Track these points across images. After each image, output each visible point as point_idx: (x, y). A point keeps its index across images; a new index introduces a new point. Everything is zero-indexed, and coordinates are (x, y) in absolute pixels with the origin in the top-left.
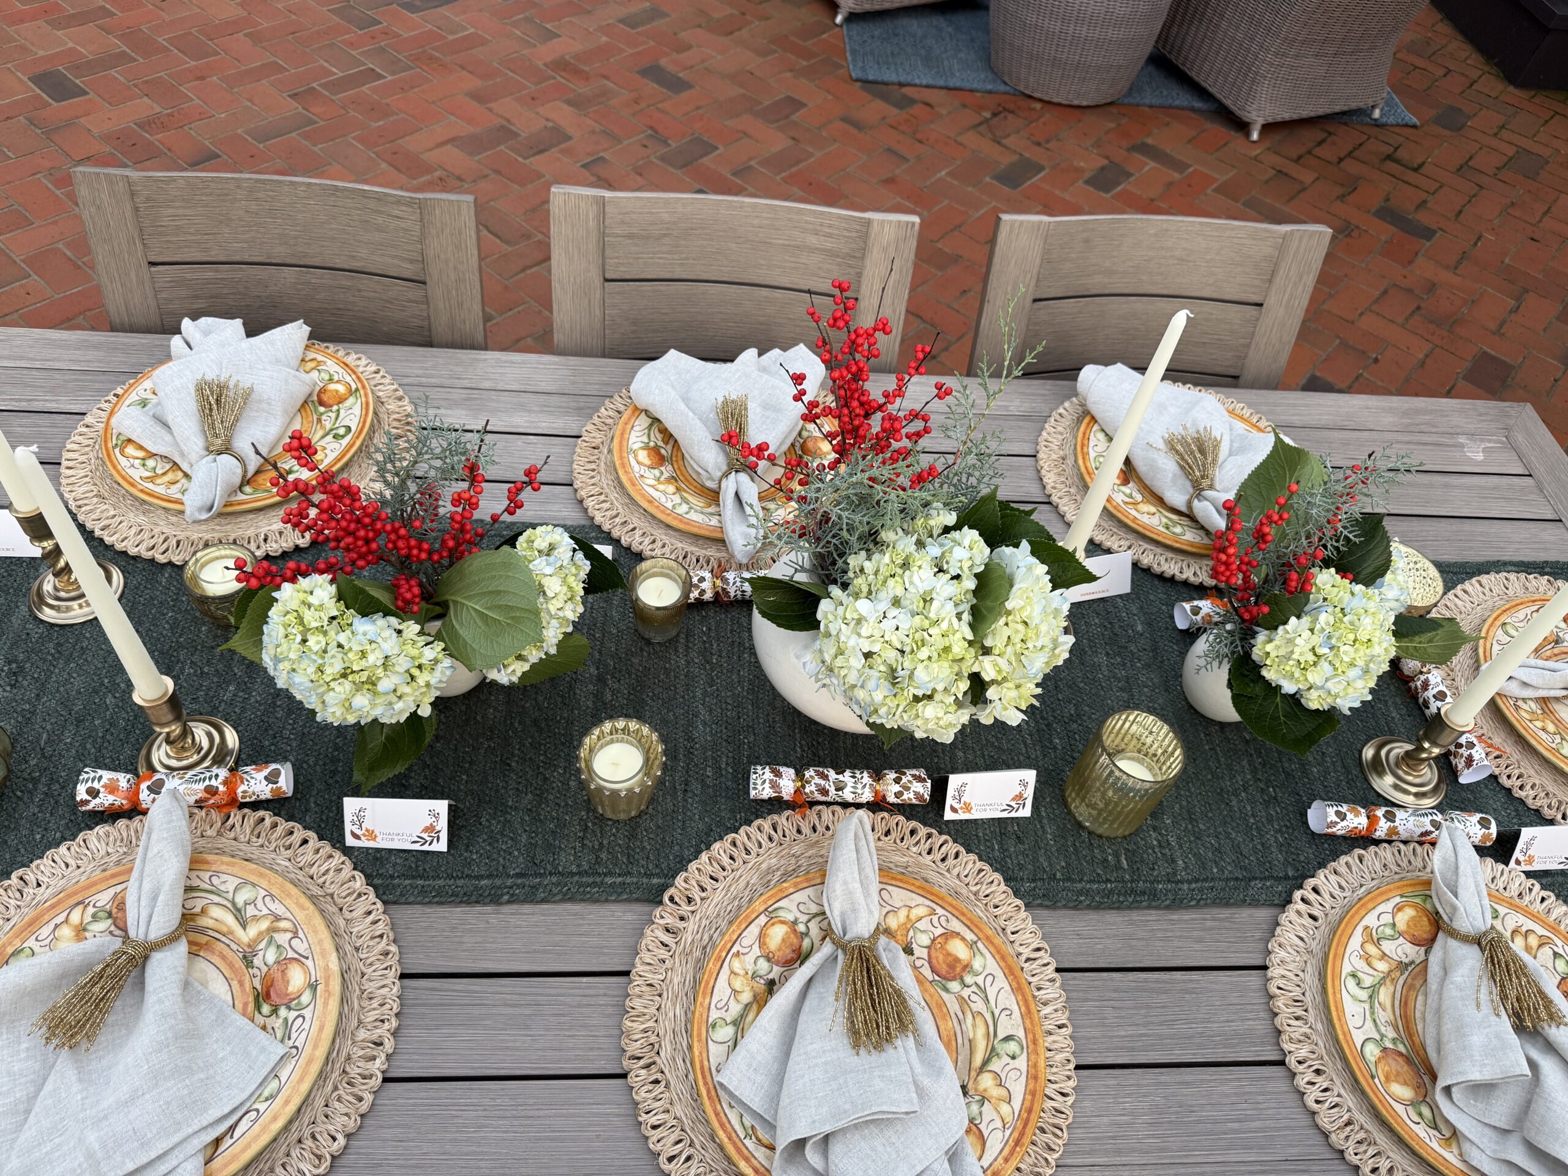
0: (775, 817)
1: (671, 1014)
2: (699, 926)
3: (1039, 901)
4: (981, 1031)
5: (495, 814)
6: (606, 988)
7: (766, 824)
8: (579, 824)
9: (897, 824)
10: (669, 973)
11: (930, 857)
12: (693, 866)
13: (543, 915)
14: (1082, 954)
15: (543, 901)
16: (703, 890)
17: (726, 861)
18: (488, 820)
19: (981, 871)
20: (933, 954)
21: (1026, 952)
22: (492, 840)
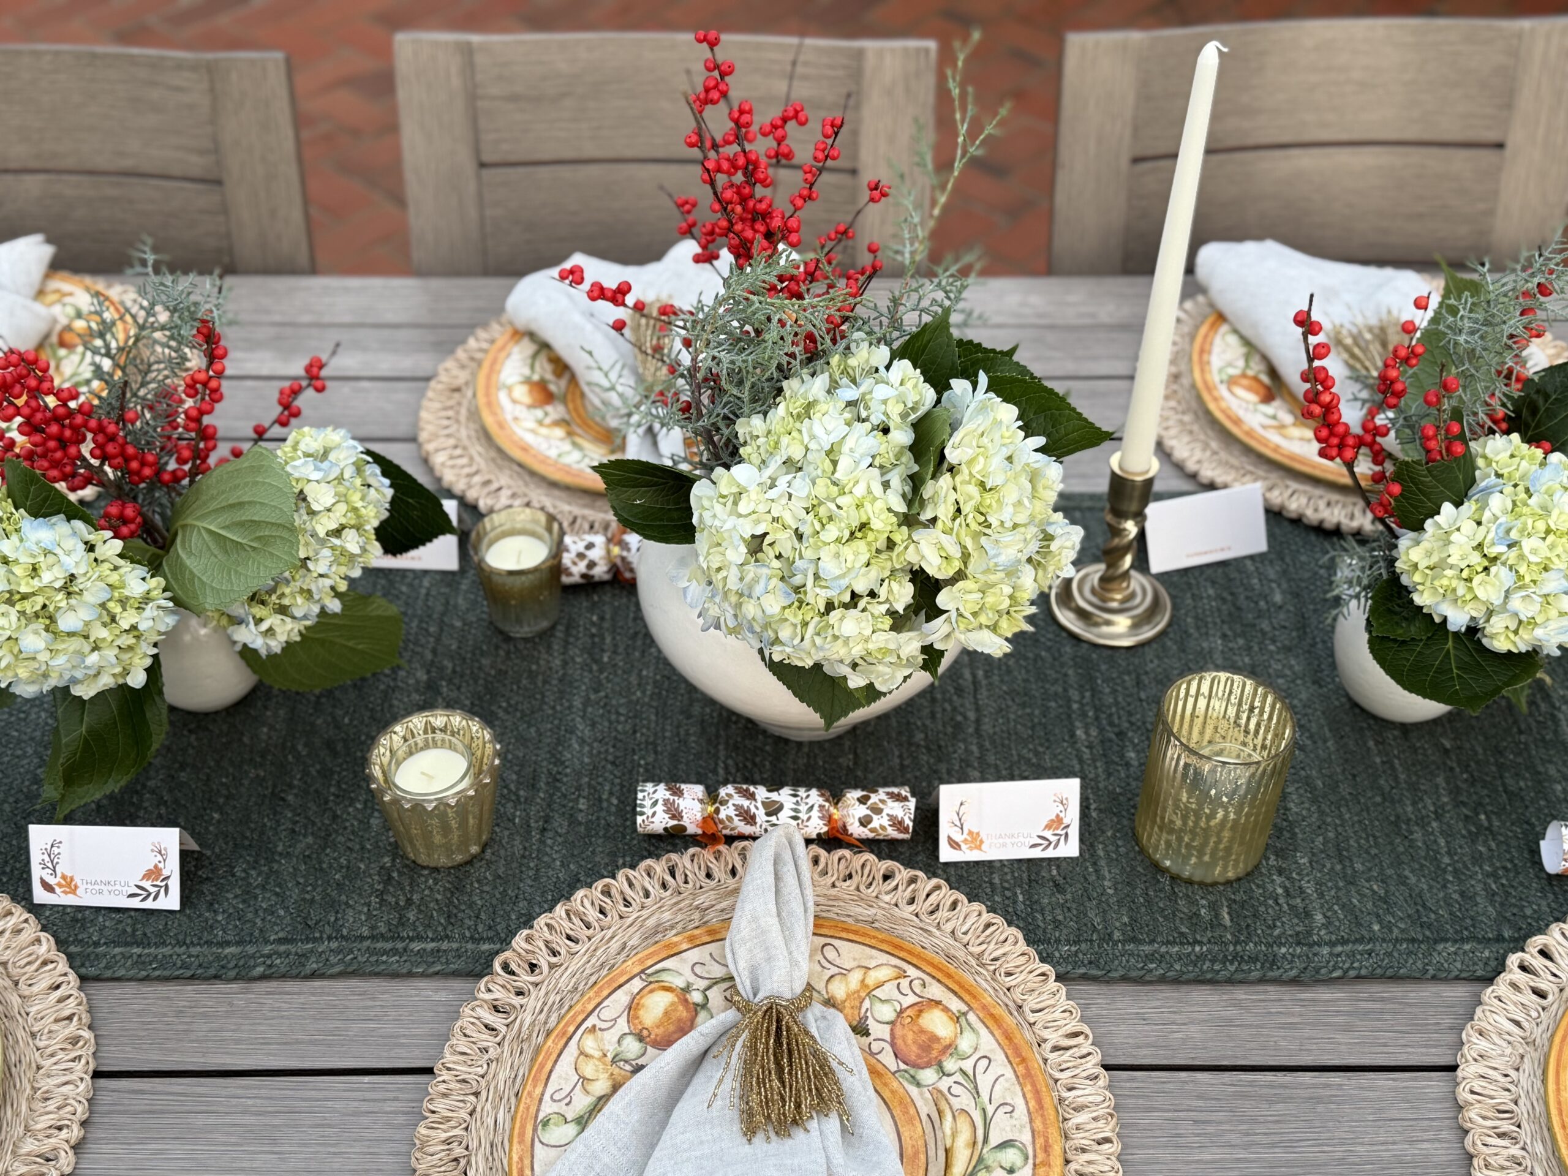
0: (674, 856)
1: (490, 1121)
2: (544, 1003)
3: (1082, 970)
4: (964, 1136)
5: (256, 862)
6: (399, 1089)
7: (659, 867)
8: (379, 874)
9: (863, 866)
10: (493, 1066)
11: (912, 908)
12: (541, 921)
13: (313, 994)
14: (1148, 1046)
15: (313, 975)
16: (555, 953)
17: (592, 915)
18: (244, 871)
19: (988, 926)
20: (899, 1031)
21: (1054, 1037)
22: (248, 896)
